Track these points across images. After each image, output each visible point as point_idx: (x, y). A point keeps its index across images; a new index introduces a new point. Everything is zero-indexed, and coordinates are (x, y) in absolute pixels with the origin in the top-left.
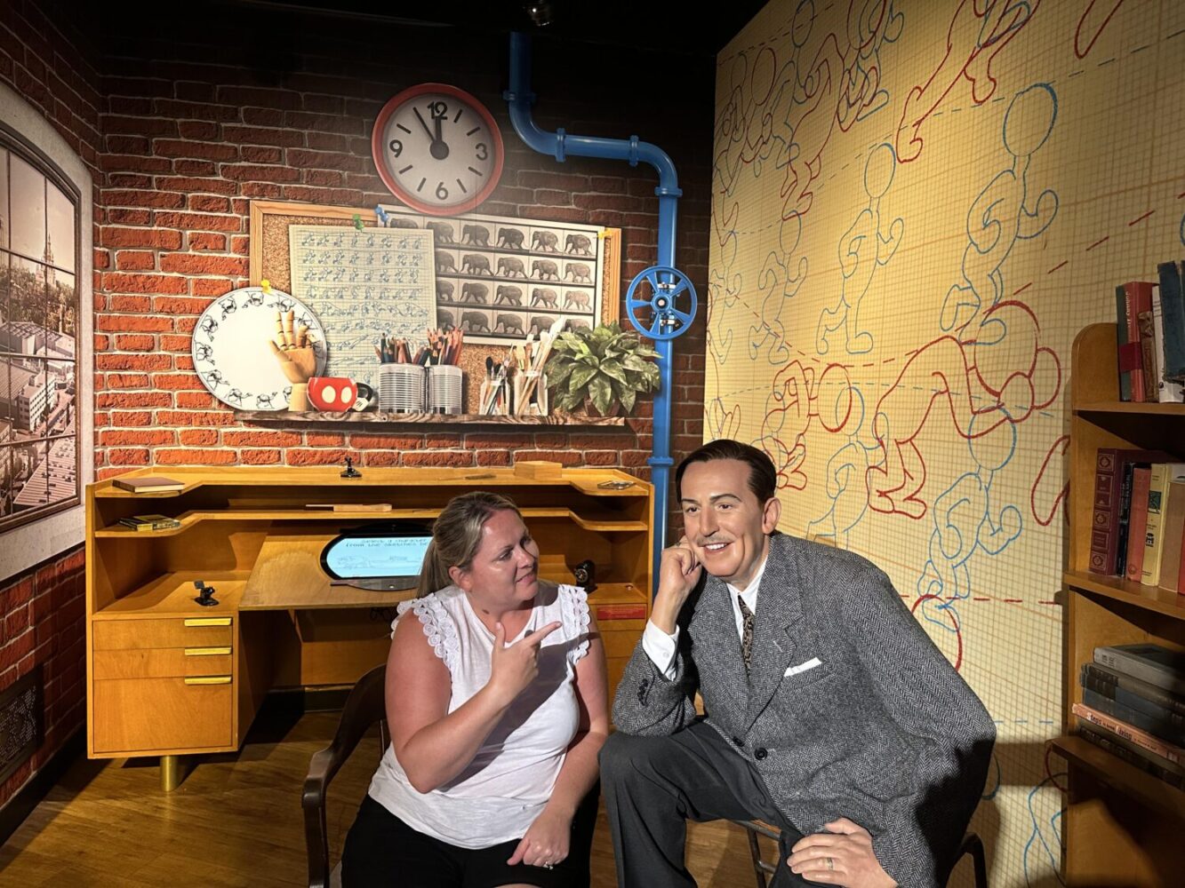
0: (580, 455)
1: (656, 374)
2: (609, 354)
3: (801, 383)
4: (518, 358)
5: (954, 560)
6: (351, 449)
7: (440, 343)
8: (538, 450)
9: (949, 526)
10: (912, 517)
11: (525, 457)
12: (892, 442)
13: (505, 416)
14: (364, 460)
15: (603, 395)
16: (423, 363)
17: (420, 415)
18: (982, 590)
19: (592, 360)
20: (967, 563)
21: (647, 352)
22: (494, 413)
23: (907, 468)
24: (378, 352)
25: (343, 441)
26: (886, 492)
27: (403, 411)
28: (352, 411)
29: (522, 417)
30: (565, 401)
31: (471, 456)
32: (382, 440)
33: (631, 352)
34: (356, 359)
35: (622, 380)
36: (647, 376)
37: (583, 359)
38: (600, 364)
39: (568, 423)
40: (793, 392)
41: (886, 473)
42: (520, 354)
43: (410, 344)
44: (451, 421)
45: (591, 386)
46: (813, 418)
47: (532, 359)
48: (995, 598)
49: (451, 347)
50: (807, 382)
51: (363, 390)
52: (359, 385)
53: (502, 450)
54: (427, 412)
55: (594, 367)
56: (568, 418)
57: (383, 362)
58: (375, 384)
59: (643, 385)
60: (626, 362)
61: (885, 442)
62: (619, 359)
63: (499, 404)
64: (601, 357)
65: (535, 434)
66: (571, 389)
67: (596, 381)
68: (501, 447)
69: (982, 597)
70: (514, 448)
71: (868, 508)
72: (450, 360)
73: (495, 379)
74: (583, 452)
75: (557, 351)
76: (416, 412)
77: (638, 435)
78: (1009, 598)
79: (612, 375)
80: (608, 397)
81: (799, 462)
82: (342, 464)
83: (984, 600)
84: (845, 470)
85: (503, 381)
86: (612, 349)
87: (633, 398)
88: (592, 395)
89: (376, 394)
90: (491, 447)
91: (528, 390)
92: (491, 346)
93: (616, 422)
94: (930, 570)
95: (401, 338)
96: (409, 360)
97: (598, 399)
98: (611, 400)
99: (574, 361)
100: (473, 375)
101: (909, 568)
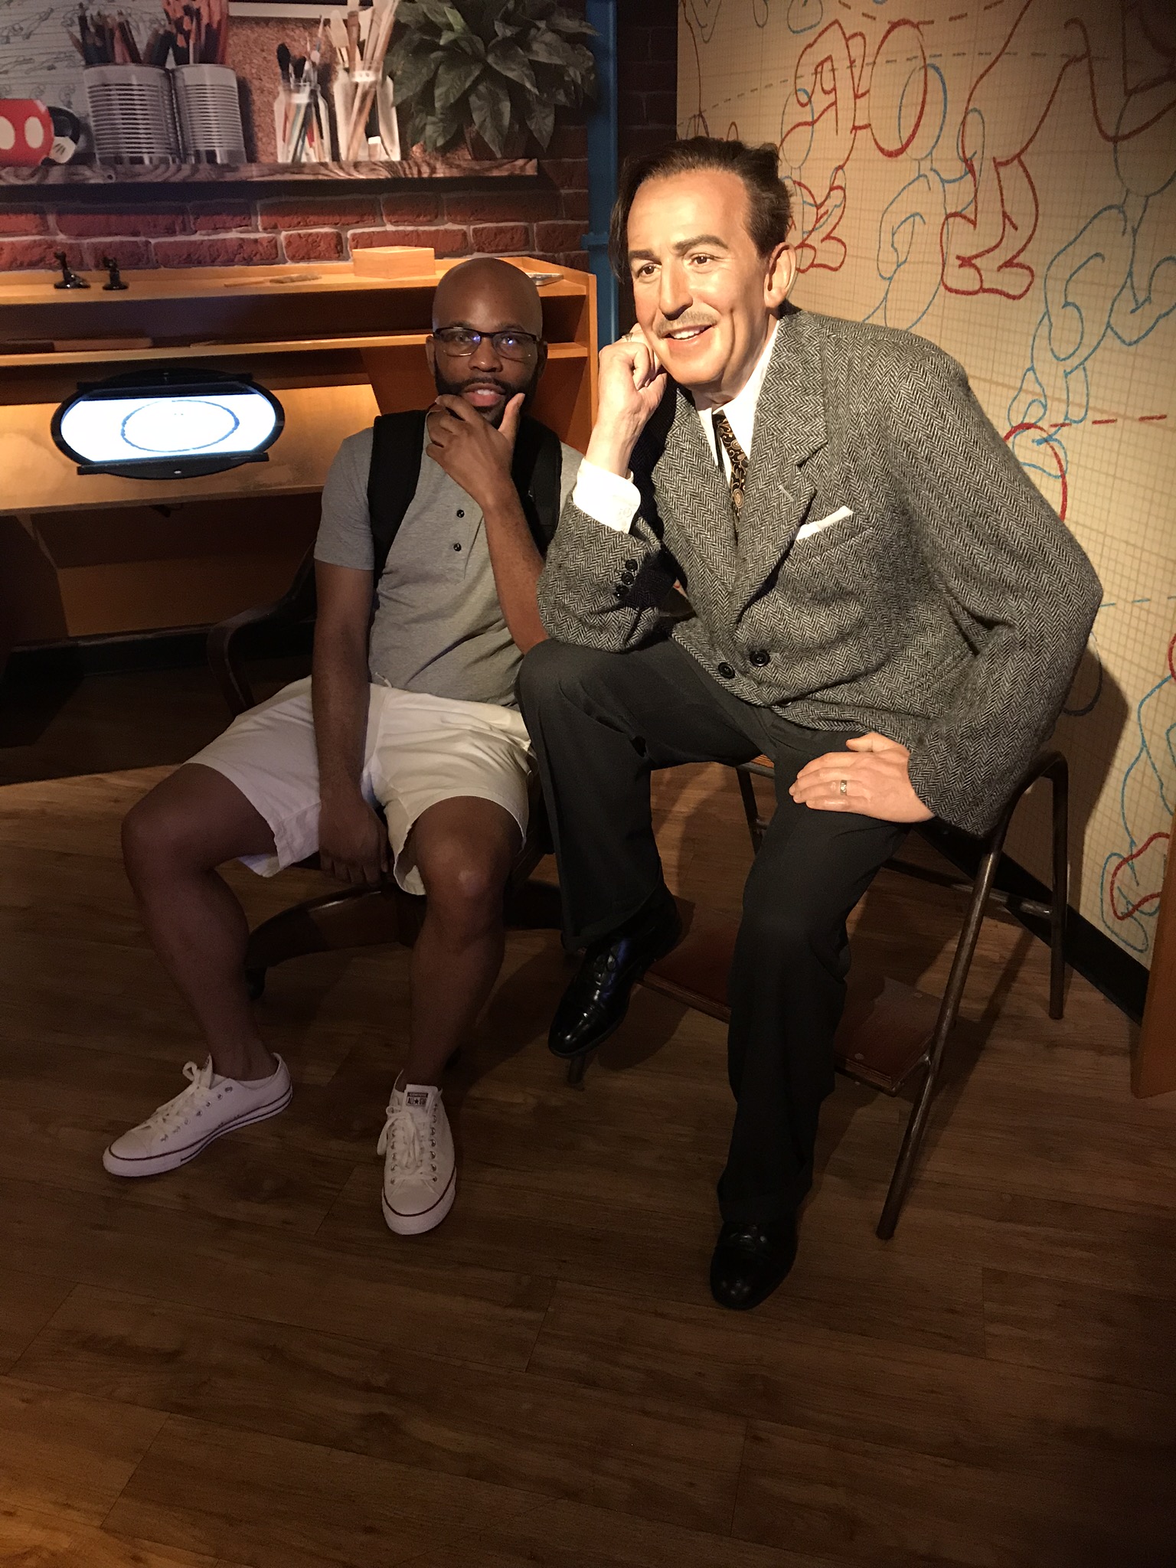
0: (464, 234)
1: (589, 70)
2: (502, 31)
3: (841, 65)
4: (335, 44)
5: (1068, 362)
6: (61, 237)
7: (187, 19)
8: (390, 228)
9: (1067, 304)
10: (1008, 296)
11: (369, 242)
12: (989, 165)
13: (324, 165)
14: (89, 259)
15: (496, 115)
16: (160, 63)
17: (173, 167)
18: (1106, 408)
19: (471, 42)
20: (1088, 364)
21: (571, 25)
22: (304, 159)
23: (1008, 209)
24: (76, 43)
25: (45, 223)
26: (971, 258)
27: (141, 161)
28: (50, 163)
29: (356, 165)
30: (429, 130)
31: (274, 244)
32: (113, 218)
33: (542, 25)
34: (39, 59)
35: (528, 85)
36: (574, 74)
37: (455, 42)
38: (487, 52)
39: (440, 174)
40: (828, 87)
41: (974, 223)
42: (338, 35)
43: (133, 24)
44: (229, 177)
45: (473, 99)
46: (859, 132)
47: (361, 45)
48: (1125, 417)
49: (209, 26)
50: (852, 62)
51: (62, 122)
52: (53, 112)
53: (326, 230)
54: (184, 161)
55: (478, 59)
56: (438, 165)
57: (89, 63)
58: (81, 106)
59: (567, 95)
60: (535, 46)
61: (976, 167)
62: (522, 40)
63: (311, 140)
64: (488, 35)
65: (382, 198)
66: (438, 105)
67: (482, 88)
68: (324, 224)
69: (1105, 417)
70: (348, 225)
71: (942, 288)
72: (210, 54)
73: (298, 90)
74: (469, 229)
75: (405, 26)
76: (164, 161)
77: (563, 192)
78: (1146, 414)
79: (510, 75)
80: (506, 120)
81: (833, 220)
82: (51, 267)
83: (1107, 422)
84: (907, 226)
85: (313, 93)
86: (507, 20)
87: (550, 121)
88: (477, 117)
89: (86, 129)
90: (307, 225)
91: (361, 111)
92: (282, 22)
93: (522, 168)
94: (1030, 385)
95: (114, 13)
96: (135, 58)
97: (488, 123)
98: (511, 124)
99: (439, 48)
100: (256, 83)
101: (997, 384)
